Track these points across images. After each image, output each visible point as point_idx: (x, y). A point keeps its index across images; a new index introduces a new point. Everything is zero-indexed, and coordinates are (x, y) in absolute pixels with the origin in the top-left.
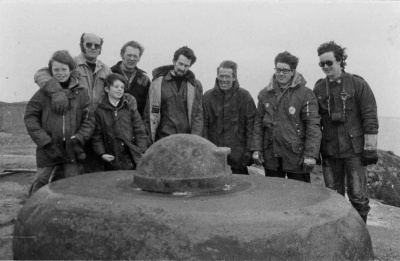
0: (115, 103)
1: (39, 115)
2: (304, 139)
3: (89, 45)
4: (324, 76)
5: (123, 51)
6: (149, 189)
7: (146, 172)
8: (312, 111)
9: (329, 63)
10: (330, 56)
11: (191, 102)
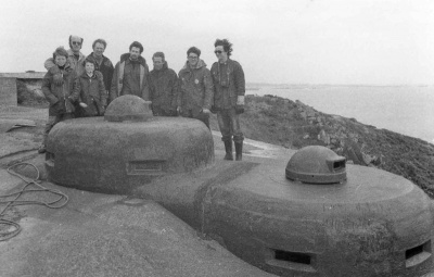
0: (91, 75)
1: (49, 87)
2: (204, 98)
3: (74, 43)
4: (217, 60)
5: (94, 46)
6: (112, 119)
7: (110, 112)
8: (208, 82)
9: (220, 52)
10: (221, 48)
11: (142, 76)
